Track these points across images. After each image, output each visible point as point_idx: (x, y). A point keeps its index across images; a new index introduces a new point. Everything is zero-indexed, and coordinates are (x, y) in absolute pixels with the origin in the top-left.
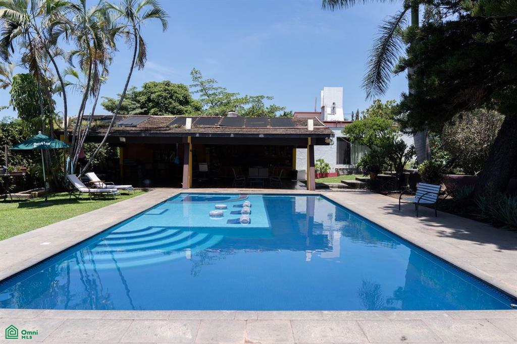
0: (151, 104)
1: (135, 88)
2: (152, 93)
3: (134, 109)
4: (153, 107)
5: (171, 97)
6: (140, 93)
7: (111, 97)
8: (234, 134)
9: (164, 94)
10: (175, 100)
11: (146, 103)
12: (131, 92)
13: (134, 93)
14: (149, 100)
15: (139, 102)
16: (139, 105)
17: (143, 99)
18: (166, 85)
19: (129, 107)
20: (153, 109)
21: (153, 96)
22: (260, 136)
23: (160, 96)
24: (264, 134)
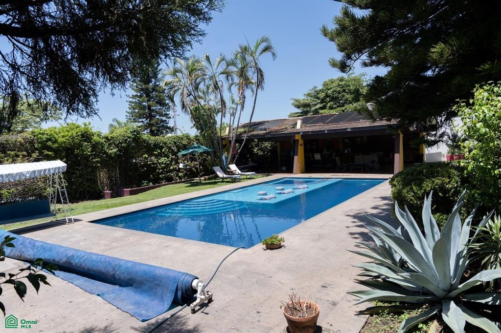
0: (328, 99)
1: (315, 87)
2: (329, 90)
3: (315, 105)
4: (330, 101)
5: (344, 91)
6: (320, 91)
7: (297, 98)
8: (327, 130)
9: (338, 89)
10: (348, 93)
11: (325, 98)
12: (313, 91)
13: (315, 91)
14: (327, 96)
15: (318, 98)
16: (319, 101)
17: (322, 95)
18: (340, 81)
19: (311, 104)
20: (329, 104)
21: (329, 92)
22: (348, 130)
23: (334, 91)
24: (351, 128)
